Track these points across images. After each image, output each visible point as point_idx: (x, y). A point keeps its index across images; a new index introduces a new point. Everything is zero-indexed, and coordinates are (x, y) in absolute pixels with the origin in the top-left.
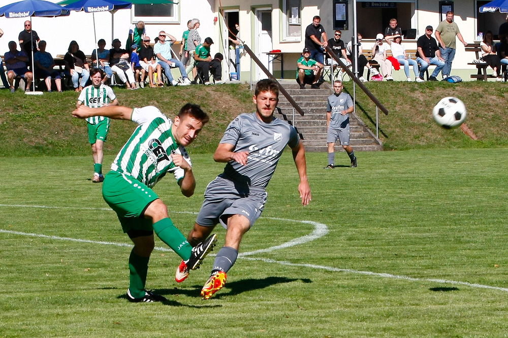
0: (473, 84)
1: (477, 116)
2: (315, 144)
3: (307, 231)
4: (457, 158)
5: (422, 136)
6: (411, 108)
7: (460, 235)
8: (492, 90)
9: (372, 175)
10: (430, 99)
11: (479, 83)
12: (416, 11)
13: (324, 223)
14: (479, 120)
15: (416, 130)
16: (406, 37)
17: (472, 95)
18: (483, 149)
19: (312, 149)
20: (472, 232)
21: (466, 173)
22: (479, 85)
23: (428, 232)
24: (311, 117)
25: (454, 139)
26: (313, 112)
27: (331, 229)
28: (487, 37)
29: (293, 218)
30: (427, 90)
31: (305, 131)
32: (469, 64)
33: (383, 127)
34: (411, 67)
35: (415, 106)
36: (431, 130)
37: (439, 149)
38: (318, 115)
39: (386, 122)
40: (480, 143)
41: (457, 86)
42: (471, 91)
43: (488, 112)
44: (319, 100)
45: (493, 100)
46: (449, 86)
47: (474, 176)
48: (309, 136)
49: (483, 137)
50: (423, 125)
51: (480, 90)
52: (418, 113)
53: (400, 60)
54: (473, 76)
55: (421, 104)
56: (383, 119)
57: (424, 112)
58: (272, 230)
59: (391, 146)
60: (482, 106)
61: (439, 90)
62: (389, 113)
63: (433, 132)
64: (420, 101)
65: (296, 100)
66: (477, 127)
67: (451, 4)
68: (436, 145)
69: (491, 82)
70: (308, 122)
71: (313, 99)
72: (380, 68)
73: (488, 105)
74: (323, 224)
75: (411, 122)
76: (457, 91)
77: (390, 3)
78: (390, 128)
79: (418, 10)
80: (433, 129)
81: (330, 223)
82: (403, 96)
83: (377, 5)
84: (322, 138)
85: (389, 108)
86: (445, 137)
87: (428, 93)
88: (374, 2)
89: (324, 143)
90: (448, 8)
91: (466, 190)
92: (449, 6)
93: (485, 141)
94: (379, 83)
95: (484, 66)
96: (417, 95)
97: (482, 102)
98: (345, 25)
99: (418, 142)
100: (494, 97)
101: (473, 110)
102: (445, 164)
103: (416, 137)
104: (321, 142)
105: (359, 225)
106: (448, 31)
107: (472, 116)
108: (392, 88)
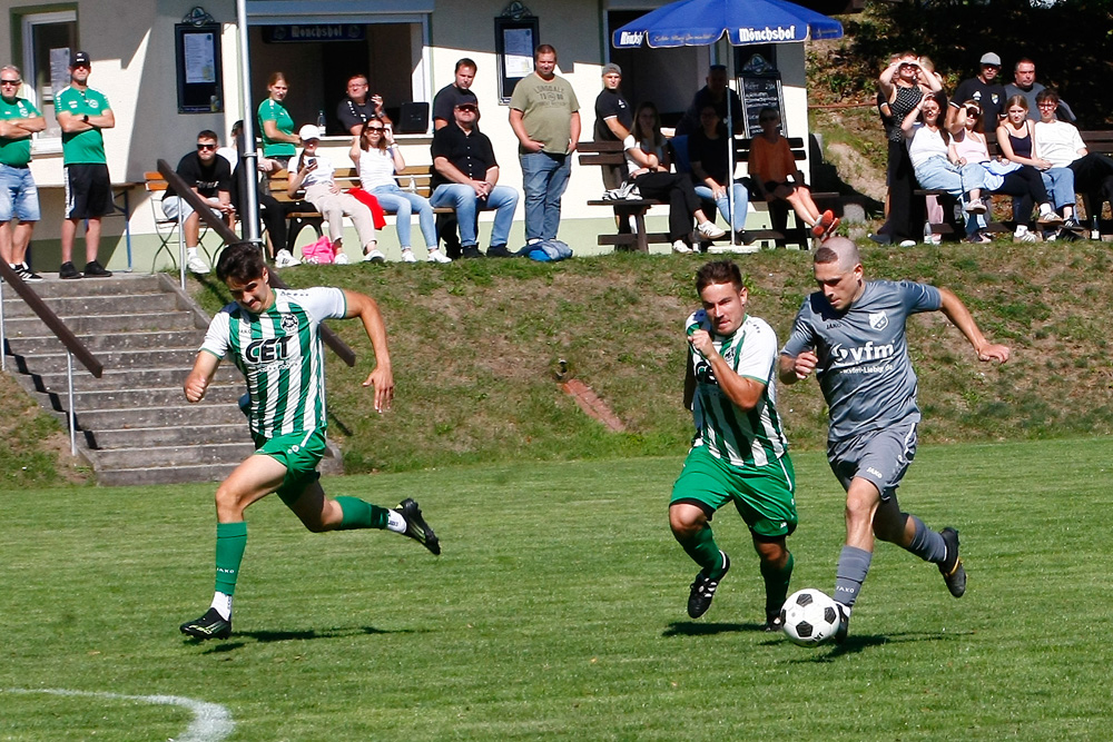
0: (606, 264)
1: (622, 360)
2: (139, 459)
3: (170, 725)
4: (573, 490)
5: (459, 425)
6: (422, 342)
7: (631, 721)
8: (663, 278)
9: (328, 549)
10: (480, 313)
11: (624, 260)
12: (426, 50)
13: (216, 702)
14: (629, 372)
15: (440, 410)
16: (399, 127)
17: (605, 297)
18: (646, 459)
19: (129, 476)
20: (667, 712)
21: (608, 534)
22: (626, 265)
23: (533, 717)
24: (121, 381)
25: (555, 430)
26: (129, 366)
27: (242, 718)
28: (641, 120)
29: (117, 686)
30: (470, 288)
31: (107, 421)
32: (591, 203)
33: (342, 402)
34: (415, 219)
35: (434, 337)
36: (487, 408)
37: (511, 463)
38: (144, 371)
39: (350, 388)
40: (634, 441)
41: (558, 270)
42: (600, 284)
43: (656, 348)
44: (145, 328)
45: (670, 311)
46: (536, 273)
47: (634, 543)
48: (121, 439)
49: (643, 423)
50: (460, 392)
51: (628, 281)
52: (445, 355)
53: (384, 198)
54: (604, 240)
55: (453, 329)
56: (339, 377)
57: (461, 353)
58: (64, 729)
59: (367, 458)
60: (637, 329)
61: (507, 285)
62: (358, 360)
63: (491, 411)
64: (450, 319)
65: (77, 330)
66: (623, 394)
67: (530, 23)
68: (503, 451)
69: (660, 257)
70: (116, 395)
71: (125, 324)
72: (324, 225)
73: (655, 325)
74: (213, 706)
75: (425, 384)
76: (559, 286)
77: (345, 27)
78: (362, 406)
79: (431, 45)
80: (491, 403)
81: (235, 699)
82: (398, 308)
83: (309, 33)
84: (158, 443)
85: (354, 344)
86: (529, 425)
87: (473, 294)
88: (301, 27)
89: (164, 456)
90: (522, 36)
91: (623, 584)
92: (524, 31)
93: (650, 434)
94: (324, 270)
95: (639, 209)
96: (440, 301)
97: (636, 317)
98: (213, 97)
99: (449, 444)
100: (671, 302)
101: (610, 343)
102: (539, 508)
103: (442, 431)
104: (157, 456)
105: (322, 703)
106: (542, 104)
107: (607, 359)
108: (364, 284)
